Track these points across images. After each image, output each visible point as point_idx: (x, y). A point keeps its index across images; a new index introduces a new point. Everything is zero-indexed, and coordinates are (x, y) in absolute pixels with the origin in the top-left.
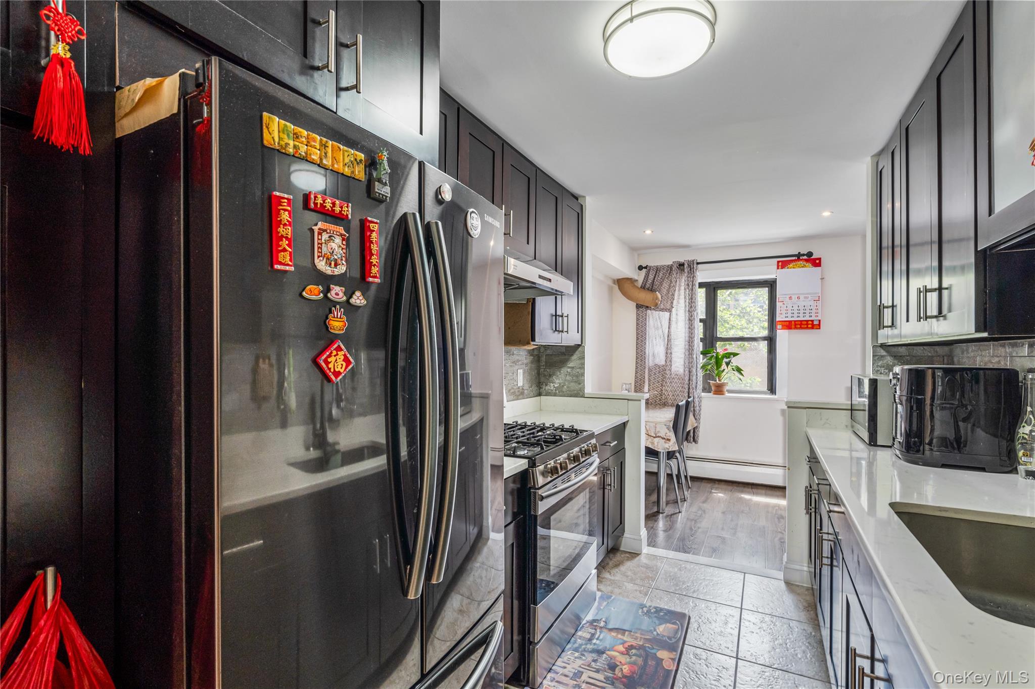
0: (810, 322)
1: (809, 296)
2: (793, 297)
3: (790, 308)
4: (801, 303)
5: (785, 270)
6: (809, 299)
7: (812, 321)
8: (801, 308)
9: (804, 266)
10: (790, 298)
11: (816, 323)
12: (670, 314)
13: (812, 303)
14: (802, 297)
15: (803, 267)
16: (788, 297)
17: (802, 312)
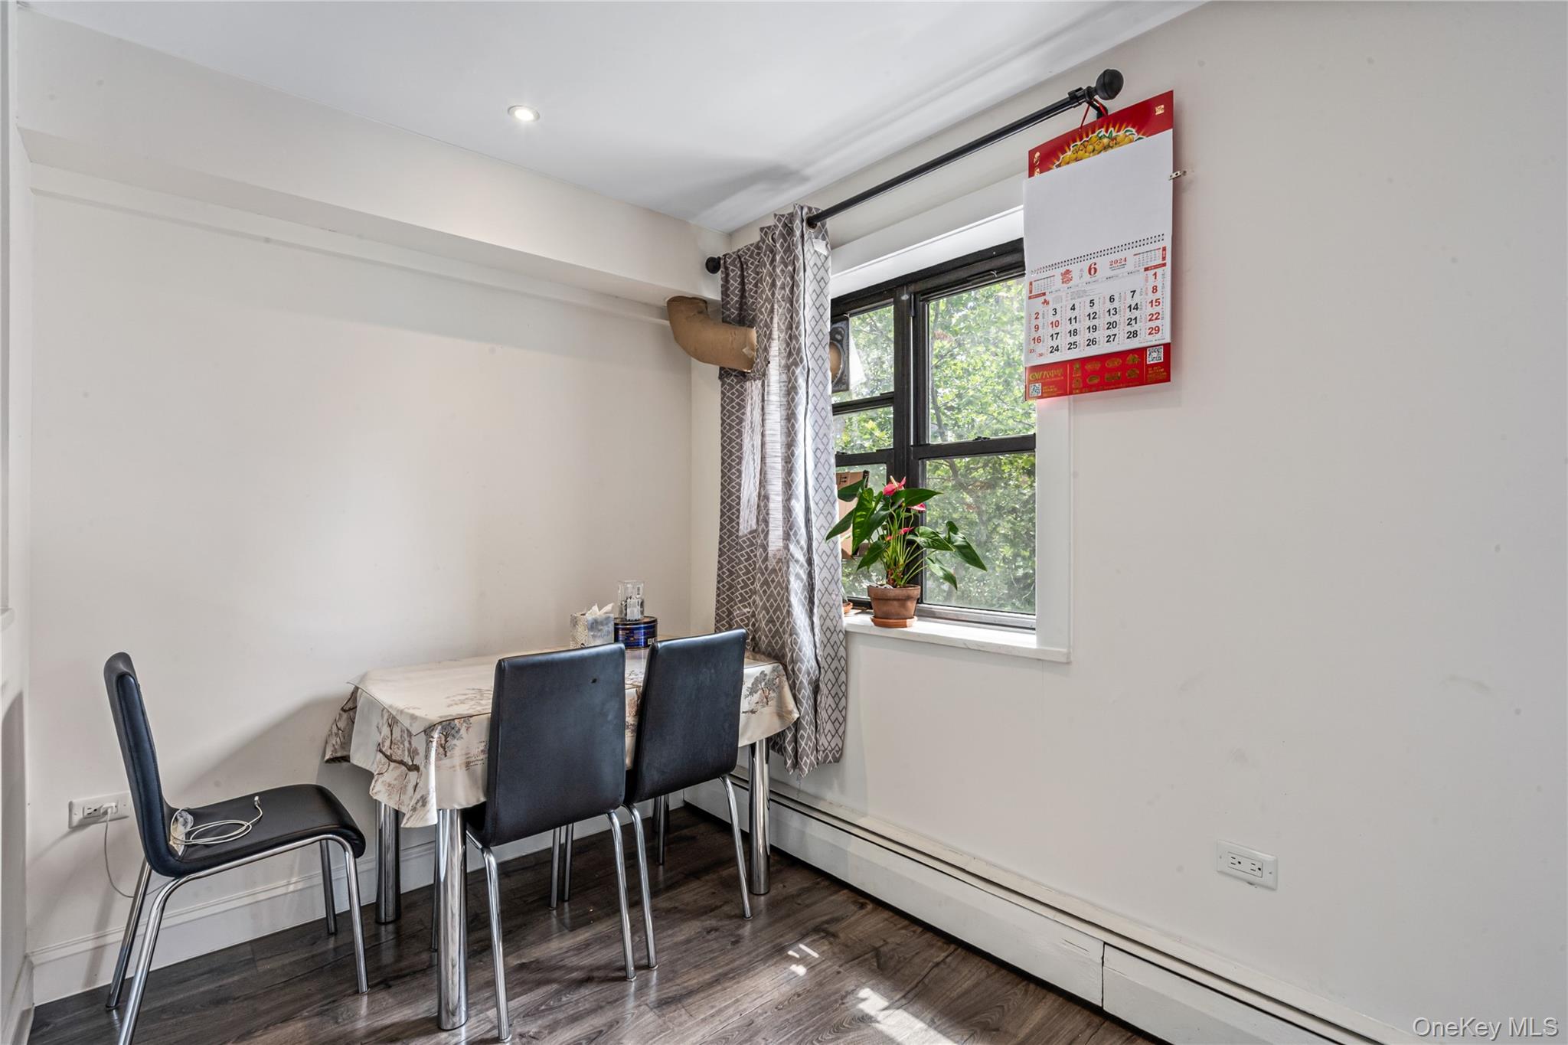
0: (1131, 359)
1: (1128, 254)
2: (1075, 269)
3: (1065, 313)
4: (1100, 290)
5: (1055, 173)
6: (1129, 267)
7: (1141, 352)
8: (1101, 307)
9: (1114, 142)
10: (1066, 276)
11: (1154, 358)
12: (763, 385)
13: (1139, 281)
14: (1103, 263)
15: (1106, 148)
16: (1058, 272)
17: (1102, 321)
